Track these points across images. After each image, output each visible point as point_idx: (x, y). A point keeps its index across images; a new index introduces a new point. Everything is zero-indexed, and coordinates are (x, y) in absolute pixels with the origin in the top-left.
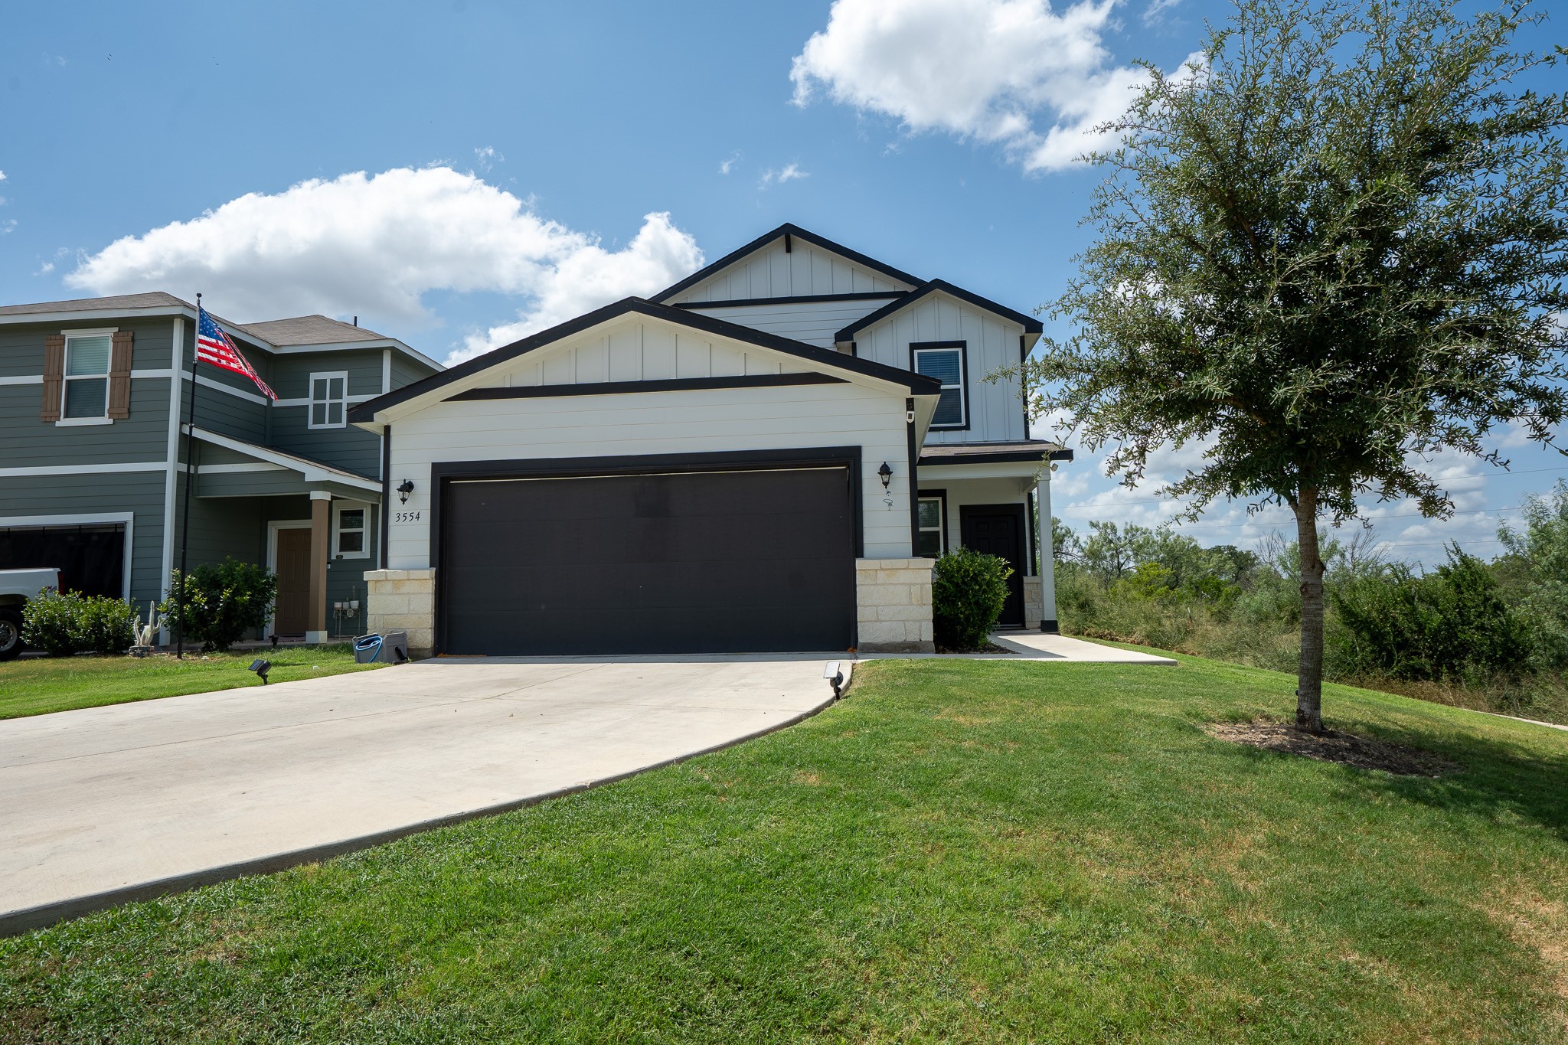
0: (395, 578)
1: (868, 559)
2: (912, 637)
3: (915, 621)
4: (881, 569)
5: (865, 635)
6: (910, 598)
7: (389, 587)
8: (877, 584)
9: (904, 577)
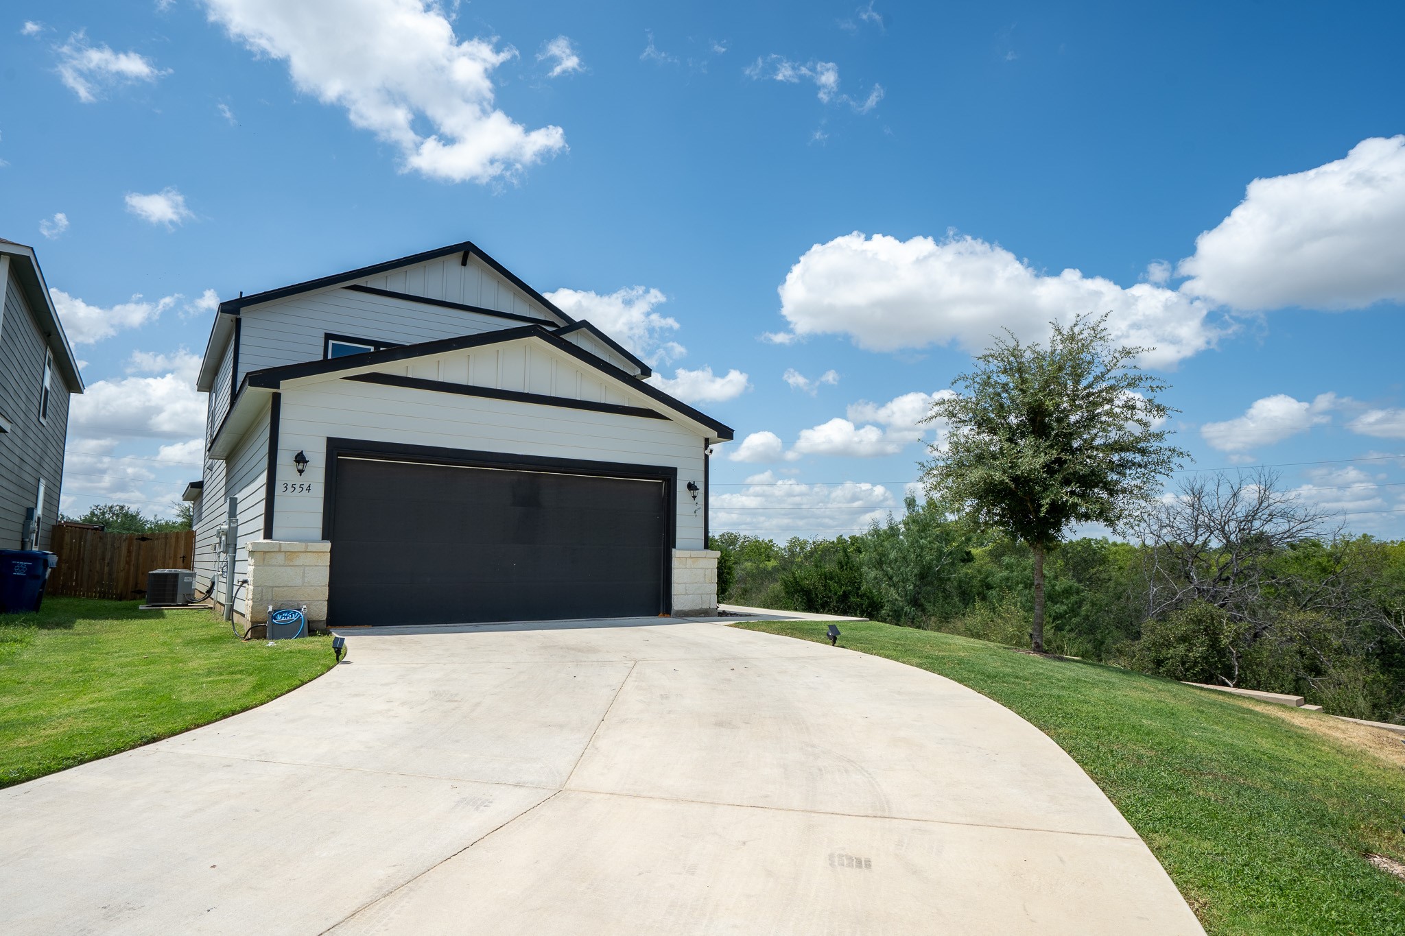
0: (290, 549)
1: (679, 550)
2: (705, 606)
3: (707, 594)
4: (691, 558)
5: (678, 603)
6: (705, 578)
7: (280, 558)
8: (686, 568)
9: (702, 563)
